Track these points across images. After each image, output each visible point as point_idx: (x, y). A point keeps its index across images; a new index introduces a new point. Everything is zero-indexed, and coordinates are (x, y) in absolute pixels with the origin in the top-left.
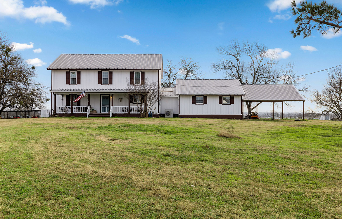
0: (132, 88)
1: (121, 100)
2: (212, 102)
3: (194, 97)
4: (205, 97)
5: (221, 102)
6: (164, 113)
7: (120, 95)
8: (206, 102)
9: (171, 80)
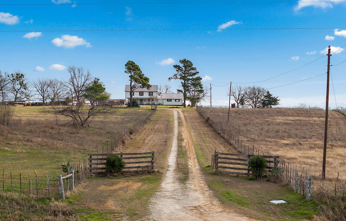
0: (150, 97)
1: (146, 100)
2: (173, 101)
3: (168, 100)
4: (171, 100)
5: (176, 101)
6: (158, 104)
7: (145, 99)
8: (171, 101)
9: (161, 92)
